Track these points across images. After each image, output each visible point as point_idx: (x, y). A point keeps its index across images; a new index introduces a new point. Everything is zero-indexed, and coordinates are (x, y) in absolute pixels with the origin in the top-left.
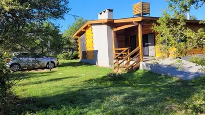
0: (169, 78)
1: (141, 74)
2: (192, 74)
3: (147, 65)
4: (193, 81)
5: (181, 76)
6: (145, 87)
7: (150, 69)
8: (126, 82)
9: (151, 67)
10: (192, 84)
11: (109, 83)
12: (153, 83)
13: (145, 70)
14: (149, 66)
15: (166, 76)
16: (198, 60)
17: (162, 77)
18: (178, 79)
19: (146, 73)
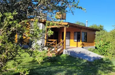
0: (82, 60)
1: (65, 57)
2: (92, 58)
3: (68, 52)
4: (94, 62)
5: (87, 59)
6: (72, 66)
7: (70, 54)
8: (59, 63)
9: (70, 53)
10: (94, 64)
11: (49, 64)
12: (74, 63)
13: (66, 54)
14: (69, 52)
15: (79, 59)
16: (91, 50)
17: (77, 59)
18: (86, 61)
19: (68, 56)
